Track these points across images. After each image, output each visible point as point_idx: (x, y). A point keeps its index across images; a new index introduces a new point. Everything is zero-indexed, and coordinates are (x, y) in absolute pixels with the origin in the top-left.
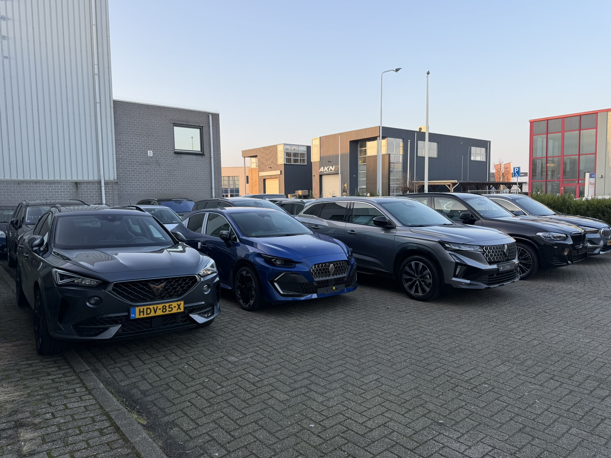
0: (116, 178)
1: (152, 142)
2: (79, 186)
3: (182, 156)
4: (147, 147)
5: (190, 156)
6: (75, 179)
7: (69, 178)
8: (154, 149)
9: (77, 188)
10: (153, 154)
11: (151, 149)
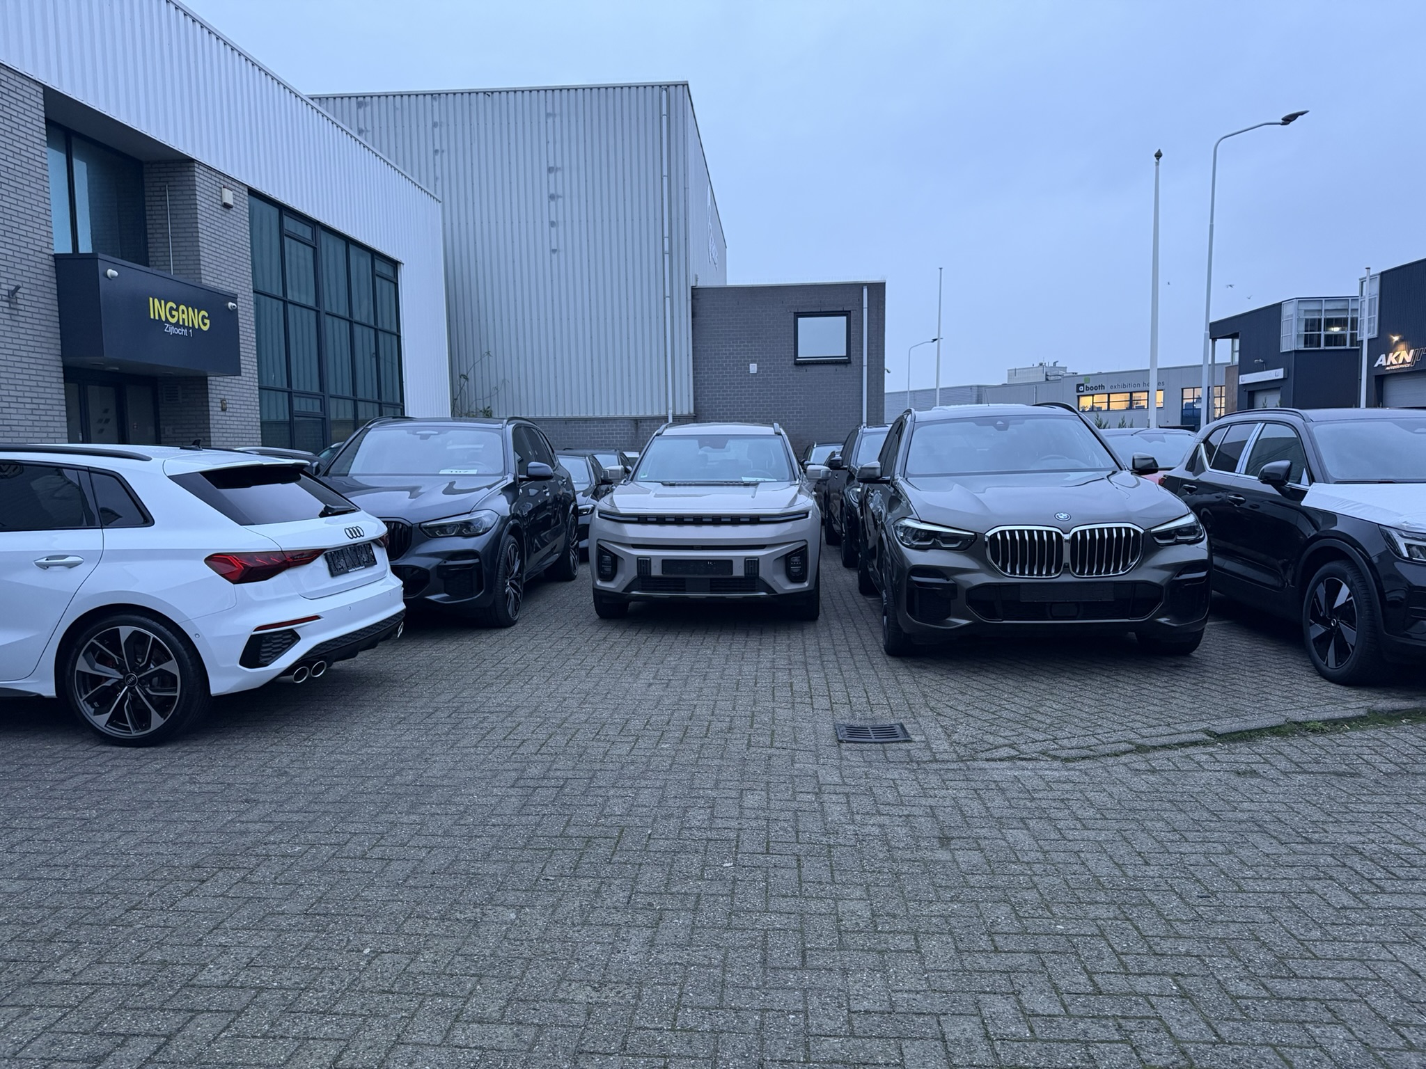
0: (692, 411)
1: (756, 350)
2: (639, 424)
3: (809, 368)
4: (748, 357)
5: (824, 367)
6: (634, 414)
7: (627, 414)
8: (760, 361)
9: (637, 428)
10: (758, 368)
11: (753, 362)
